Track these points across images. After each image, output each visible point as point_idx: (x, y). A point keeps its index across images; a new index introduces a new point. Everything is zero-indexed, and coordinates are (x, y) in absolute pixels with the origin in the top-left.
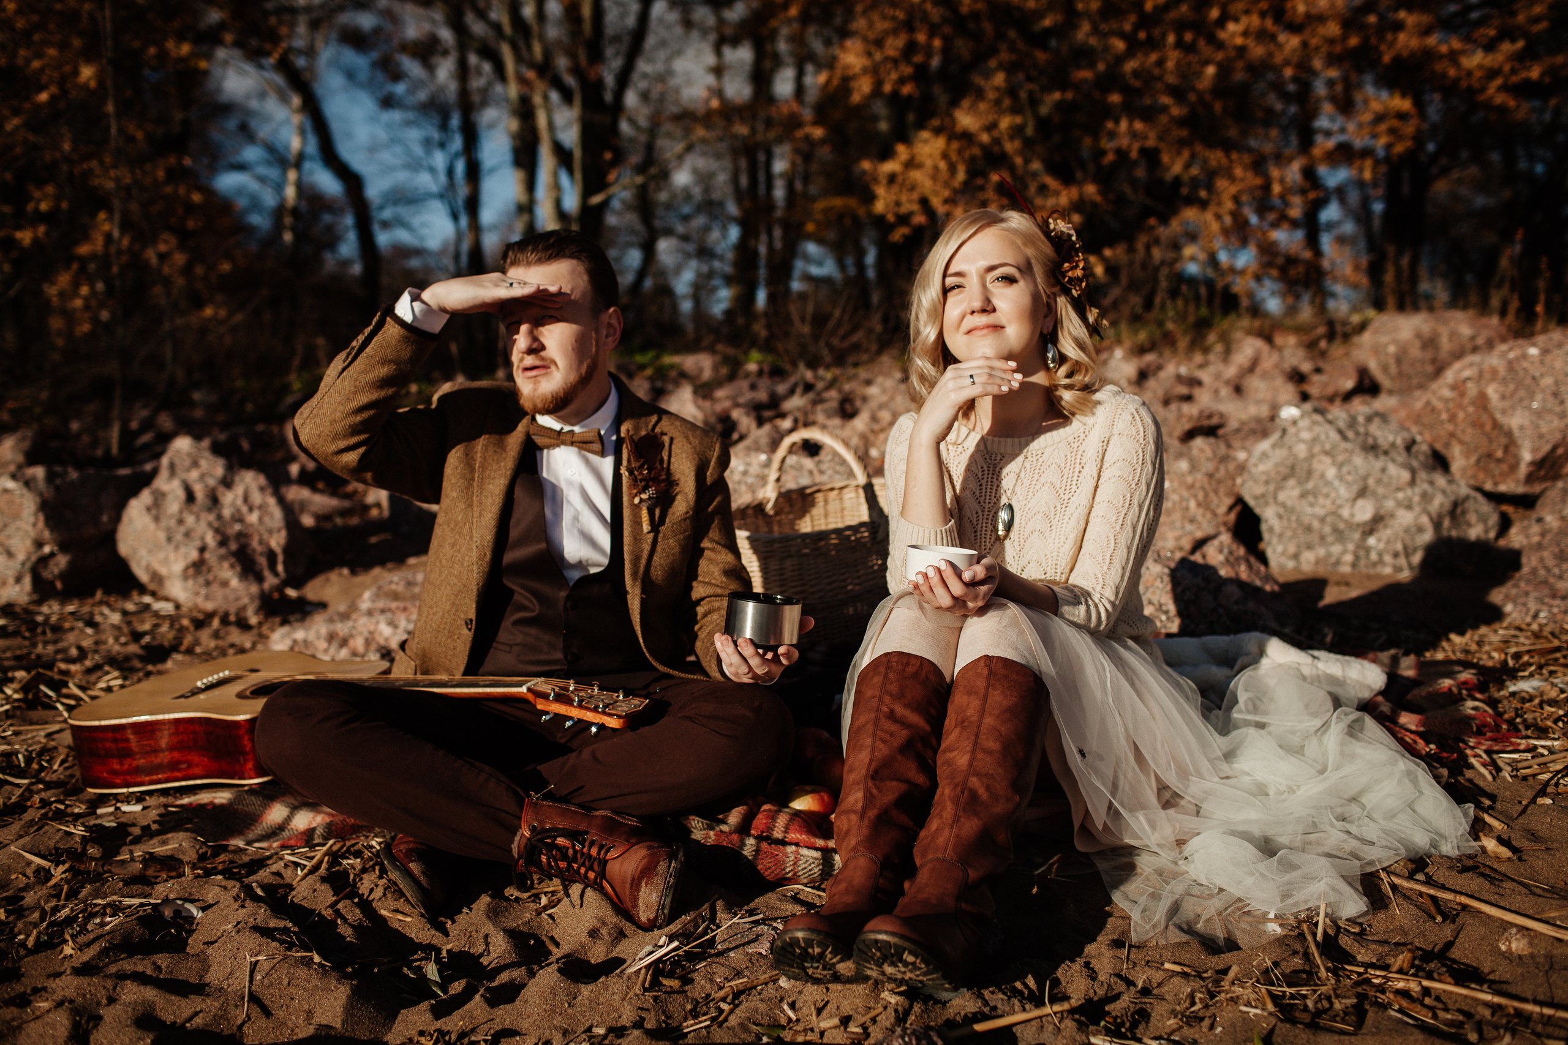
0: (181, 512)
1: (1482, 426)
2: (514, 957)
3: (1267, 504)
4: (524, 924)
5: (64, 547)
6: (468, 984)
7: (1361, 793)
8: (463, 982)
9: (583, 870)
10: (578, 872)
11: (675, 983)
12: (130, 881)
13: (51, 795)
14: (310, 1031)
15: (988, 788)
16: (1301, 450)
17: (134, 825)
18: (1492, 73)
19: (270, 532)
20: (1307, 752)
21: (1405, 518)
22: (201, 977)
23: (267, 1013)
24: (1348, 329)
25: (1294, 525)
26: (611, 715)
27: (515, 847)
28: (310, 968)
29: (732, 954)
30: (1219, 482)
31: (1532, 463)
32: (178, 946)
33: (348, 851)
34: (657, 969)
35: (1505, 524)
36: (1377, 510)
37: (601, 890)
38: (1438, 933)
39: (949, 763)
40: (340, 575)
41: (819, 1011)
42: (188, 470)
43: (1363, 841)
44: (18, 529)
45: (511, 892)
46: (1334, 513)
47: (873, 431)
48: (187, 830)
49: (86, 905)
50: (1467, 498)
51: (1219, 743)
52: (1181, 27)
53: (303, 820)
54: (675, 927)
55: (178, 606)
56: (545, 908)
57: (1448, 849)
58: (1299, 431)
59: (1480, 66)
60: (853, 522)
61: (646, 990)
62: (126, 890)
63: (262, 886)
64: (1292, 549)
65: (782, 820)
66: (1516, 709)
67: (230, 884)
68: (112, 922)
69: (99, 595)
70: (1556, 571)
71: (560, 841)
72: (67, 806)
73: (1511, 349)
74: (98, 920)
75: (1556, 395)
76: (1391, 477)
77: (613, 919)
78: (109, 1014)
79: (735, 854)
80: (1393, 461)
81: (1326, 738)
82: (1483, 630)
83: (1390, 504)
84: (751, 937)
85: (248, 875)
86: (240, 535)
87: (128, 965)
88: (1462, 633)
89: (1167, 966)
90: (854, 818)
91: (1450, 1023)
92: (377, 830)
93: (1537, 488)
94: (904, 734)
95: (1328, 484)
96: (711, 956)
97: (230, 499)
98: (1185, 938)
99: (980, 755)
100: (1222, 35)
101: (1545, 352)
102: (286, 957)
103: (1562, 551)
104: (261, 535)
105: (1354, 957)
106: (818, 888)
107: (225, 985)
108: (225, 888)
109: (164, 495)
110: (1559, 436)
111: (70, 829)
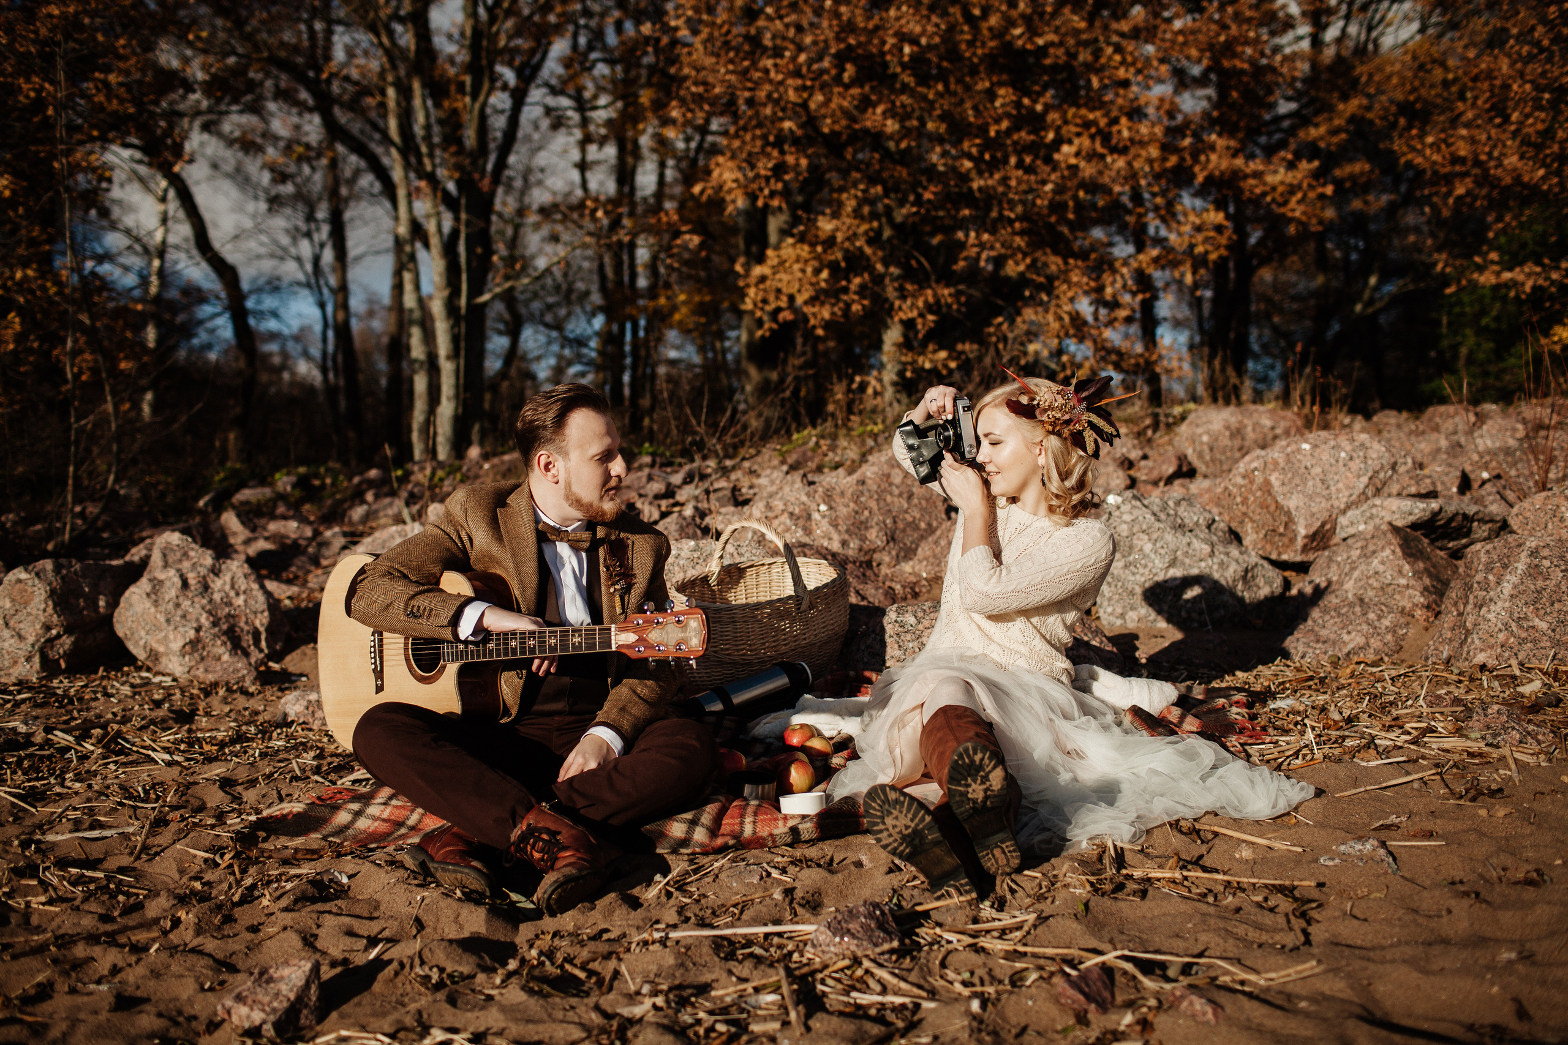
0: (177, 597)
1: (1267, 507)
5: (69, 630)
12: (284, 862)
16: (1124, 530)
18: (1292, 189)
19: (255, 613)
24: (1170, 420)
25: (1120, 590)
31: (1307, 536)
32: (343, 897)
35: (1288, 582)
38: (1197, 849)
42: (180, 561)
44: (29, 615)
46: (1151, 580)
49: (260, 877)
50: (1256, 565)
52: (1021, 149)
55: (177, 680)
58: (1121, 514)
59: (1282, 183)
64: (1119, 611)
66: (1270, 719)
68: (288, 884)
69: (103, 670)
72: (200, 820)
73: (1288, 445)
74: (275, 886)
75: (1323, 481)
80: (1197, 537)
82: (1263, 667)
86: (229, 615)
87: (318, 907)
88: (1245, 670)
91: (1198, 893)
93: (1311, 557)
95: (1145, 556)
97: (219, 585)
100: (1056, 156)
101: (1315, 446)
104: (246, 615)
109: (161, 582)
110: (1326, 514)
111: (216, 832)
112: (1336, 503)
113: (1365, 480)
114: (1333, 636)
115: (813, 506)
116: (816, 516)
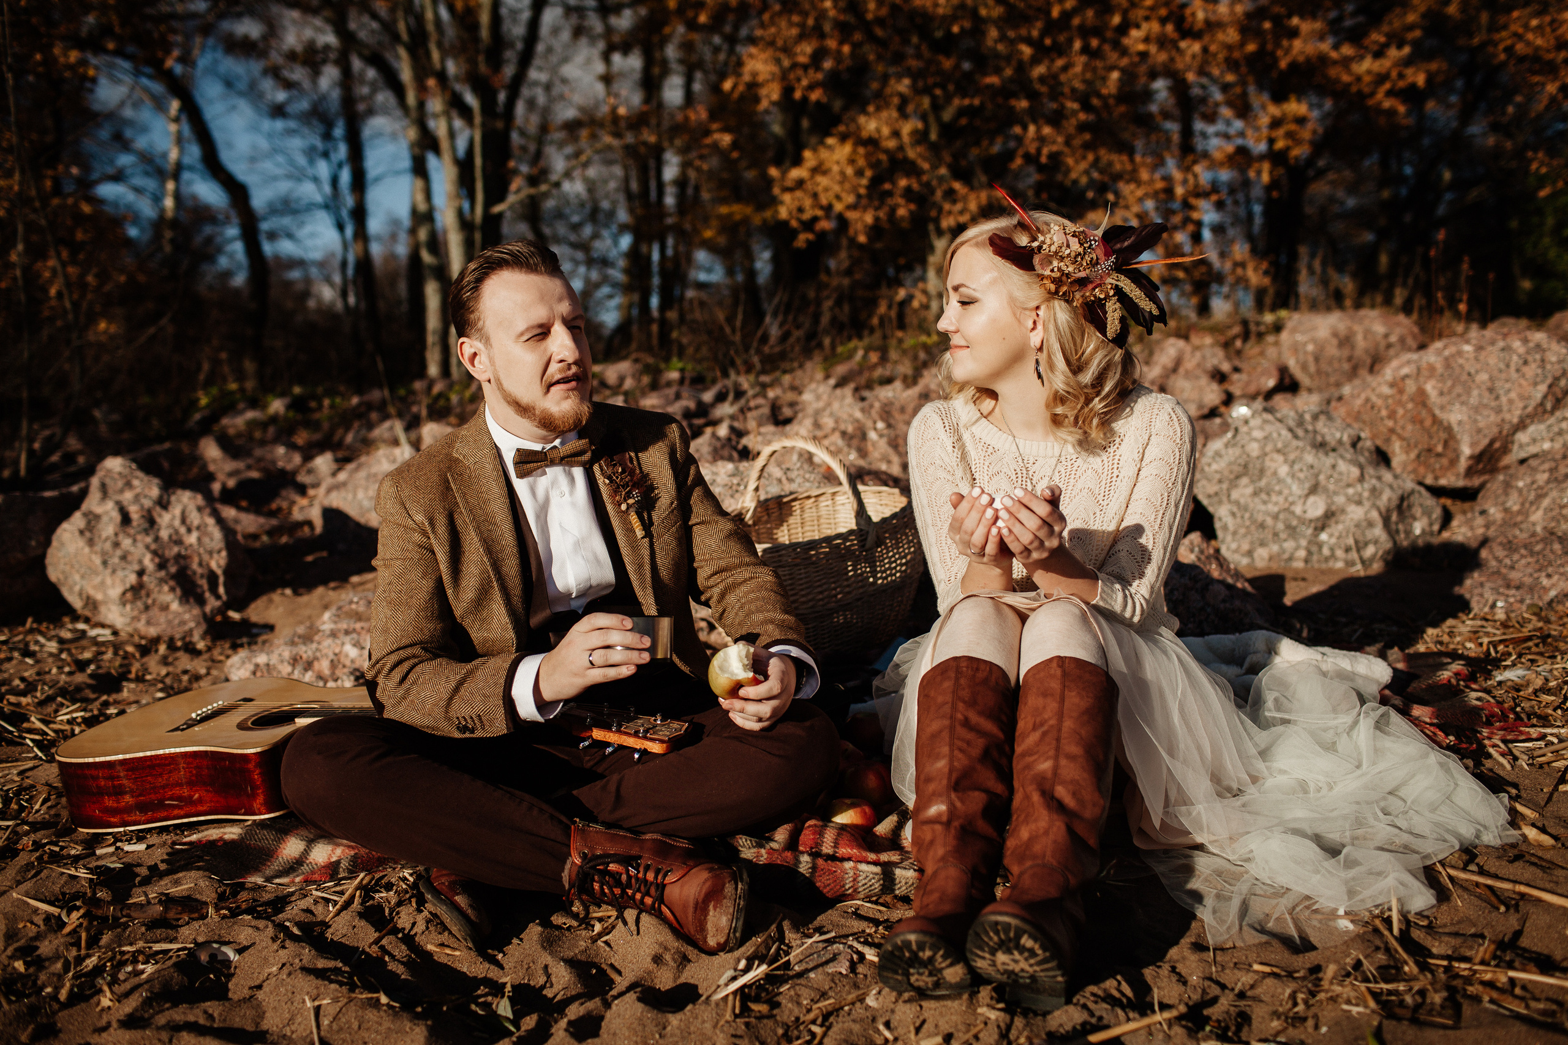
0: (116, 534)
1: (1421, 422)
2: (578, 989)
3: (1220, 502)
4: (582, 952)
6: (539, 1018)
8: (535, 1017)
9: (638, 896)
10: (633, 898)
11: (763, 1008)
12: (153, 925)
13: (41, 836)
16: (1254, 449)
17: (139, 865)
18: (1380, 80)
19: (211, 553)
20: (1340, 748)
21: (1356, 513)
22: (257, 1024)
24: (1262, 328)
25: (1248, 523)
26: (653, 740)
27: (565, 875)
28: (379, 1010)
29: (812, 975)
31: (1471, 457)
32: (220, 993)
33: (376, 884)
34: (745, 995)
35: (1447, 519)
36: (1329, 505)
37: (660, 916)
38: (1506, 923)
40: (283, 594)
41: (918, 1030)
42: (121, 491)
45: (558, 919)
46: (1286, 510)
48: (199, 869)
49: (113, 954)
50: (1412, 492)
52: (1085, 32)
53: (322, 854)
54: (749, 948)
55: (115, 633)
56: (600, 935)
57: (1490, 838)
58: (1251, 429)
59: (1369, 72)
60: (842, 530)
61: (736, 1016)
62: (149, 935)
63: (298, 924)
64: (1246, 547)
65: (829, 836)
66: (1514, 699)
67: (261, 924)
68: (150, 969)
69: (29, 623)
70: (1508, 561)
71: (612, 867)
72: (62, 848)
73: (1445, 347)
74: (129, 969)
75: (1491, 390)
76: (1341, 474)
77: (674, 943)
79: (792, 871)
80: (1342, 457)
82: (1450, 622)
83: (1340, 500)
84: (829, 956)
85: (276, 914)
86: (179, 556)
87: (180, 1014)
88: (1434, 626)
89: (1256, 967)
91: (1544, 1013)
93: (1476, 482)
95: (1280, 481)
96: (791, 978)
97: (167, 520)
98: (1264, 938)
100: (1126, 41)
101: (1479, 348)
102: (351, 1000)
103: (1510, 542)
104: (199, 555)
105: (1429, 951)
106: (876, 903)
107: (287, 1032)
108: (258, 929)
109: (98, 517)
110: (1495, 430)
111: (72, 872)
112: (1508, 417)
113: (1543, 388)
114: (1528, 580)
115: (869, 424)
116: (873, 435)
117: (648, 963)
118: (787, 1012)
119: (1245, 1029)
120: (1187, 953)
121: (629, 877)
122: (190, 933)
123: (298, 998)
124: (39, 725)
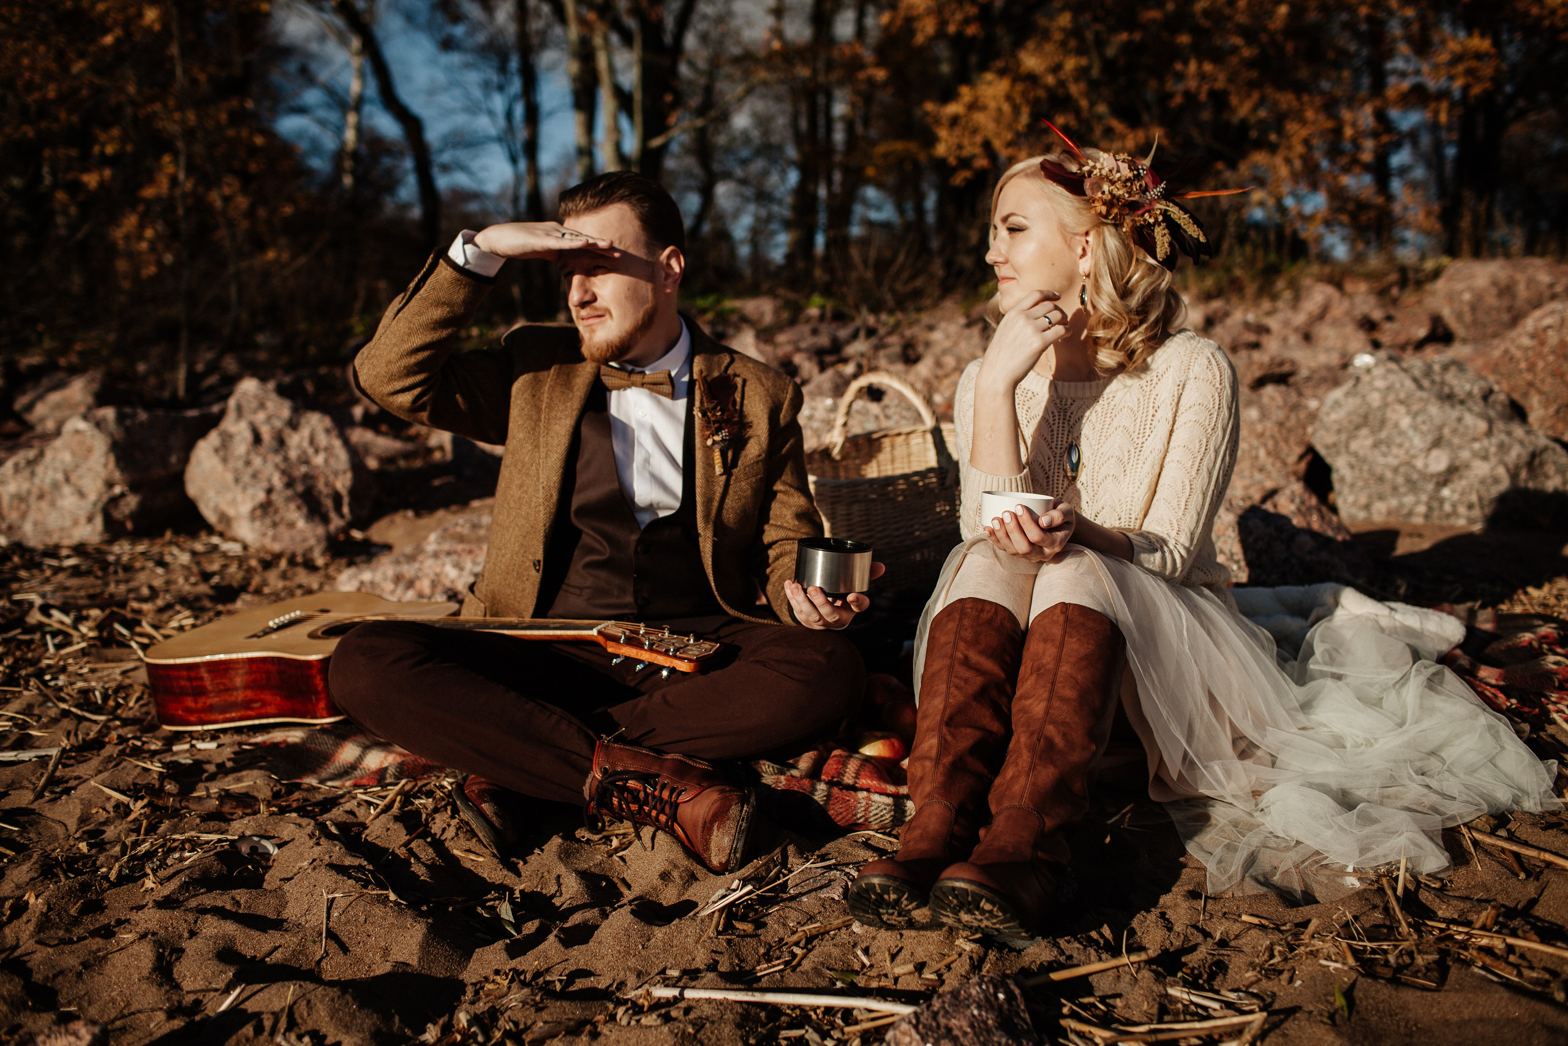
0: (248, 453)
1: (1561, 376)
2: (586, 899)
3: (1338, 453)
4: (596, 865)
5: (134, 487)
6: (541, 923)
7: (1441, 747)
8: (537, 923)
9: (654, 813)
10: (649, 815)
11: (747, 927)
12: (207, 817)
13: (128, 732)
14: (387, 968)
15: (1064, 736)
16: (1375, 399)
17: (209, 762)
19: (336, 474)
20: (1385, 704)
21: (1481, 469)
22: (279, 913)
23: (345, 949)
24: (1421, 276)
25: (1366, 475)
26: (682, 659)
28: (386, 906)
29: (805, 899)
30: (1290, 430)
32: (255, 882)
33: (420, 790)
34: (731, 913)
36: (1452, 460)
37: (672, 833)
38: (1521, 890)
39: (1024, 711)
40: (405, 517)
41: (893, 957)
42: (255, 412)
43: (1443, 795)
44: (89, 469)
45: (582, 833)
46: (1408, 464)
47: (937, 377)
48: (261, 768)
49: (166, 841)
50: (1546, 449)
51: (1296, 693)
53: (375, 760)
54: (747, 871)
55: (245, 547)
56: (617, 850)
57: (1530, 805)
58: (1373, 379)
60: (921, 467)
61: (719, 933)
62: (203, 826)
63: (337, 825)
64: (1363, 500)
65: (852, 766)
67: (304, 821)
68: (191, 857)
69: (168, 535)
71: (631, 783)
72: (144, 743)
74: (177, 855)
76: (1467, 427)
77: (684, 862)
78: (191, 947)
79: (806, 799)
80: (1470, 410)
81: (1404, 690)
82: (1561, 584)
83: (1465, 455)
84: (823, 882)
85: (322, 813)
86: (306, 477)
87: (209, 900)
88: (1539, 586)
89: (1245, 918)
90: (928, 764)
91: (1536, 982)
92: (448, 770)
94: (979, 680)
95: (1402, 433)
96: (783, 900)
97: (297, 441)
98: (1263, 890)
99: (1056, 703)
102: (362, 895)
104: (326, 477)
105: (1435, 913)
106: (889, 834)
107: (303, 921)
108: (300, 826)
109: (232, 437)
111: (148, 765)
117: (656, 881)
118: (771, 933)
119: (1219, 978)
120: (1180, 899)
121: (647, 794)
122: (241, 826)
123: (317, 891)
124: (149, 630)
